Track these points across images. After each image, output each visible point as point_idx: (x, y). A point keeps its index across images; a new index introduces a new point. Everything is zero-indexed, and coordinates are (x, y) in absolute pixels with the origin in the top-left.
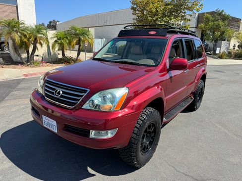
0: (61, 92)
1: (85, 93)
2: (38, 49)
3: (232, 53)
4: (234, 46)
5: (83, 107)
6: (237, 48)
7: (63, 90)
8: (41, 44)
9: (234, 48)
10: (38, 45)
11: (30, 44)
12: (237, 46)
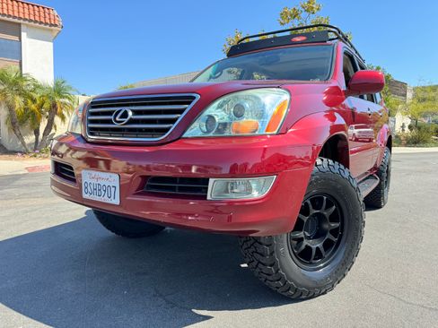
0: (130, 113)
1: (189, 103)
2: (55, 127)
3: (402, 138)
4: (403, 127)
5: (184, 136)
6: (407, 129)
7: (134, 108)
8: (63, 118)
9: (403, 130)
10: (57, 120)
11: (41, 117)
12: (407, 125)
